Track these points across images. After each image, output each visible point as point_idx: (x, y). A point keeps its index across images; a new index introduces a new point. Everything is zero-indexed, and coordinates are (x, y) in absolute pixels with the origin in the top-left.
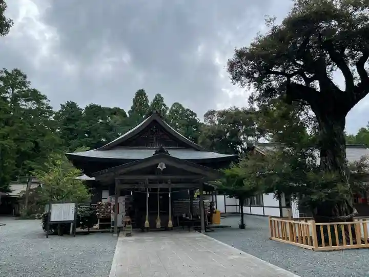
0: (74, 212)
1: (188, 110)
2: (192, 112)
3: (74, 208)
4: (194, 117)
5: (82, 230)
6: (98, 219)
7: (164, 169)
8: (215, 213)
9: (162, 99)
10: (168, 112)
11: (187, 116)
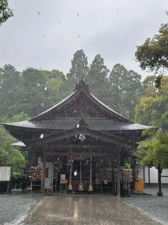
0: (10, 174)
1: (131, 71)
2: (135, 74)
3: (10, 171)
4: (138, 79)
5: (17, 190)
6: (30, 181)
7: (84, 140)
8: (138, 181)
9: (102, 60)
10: (109, 75)
11: (130, 78)
